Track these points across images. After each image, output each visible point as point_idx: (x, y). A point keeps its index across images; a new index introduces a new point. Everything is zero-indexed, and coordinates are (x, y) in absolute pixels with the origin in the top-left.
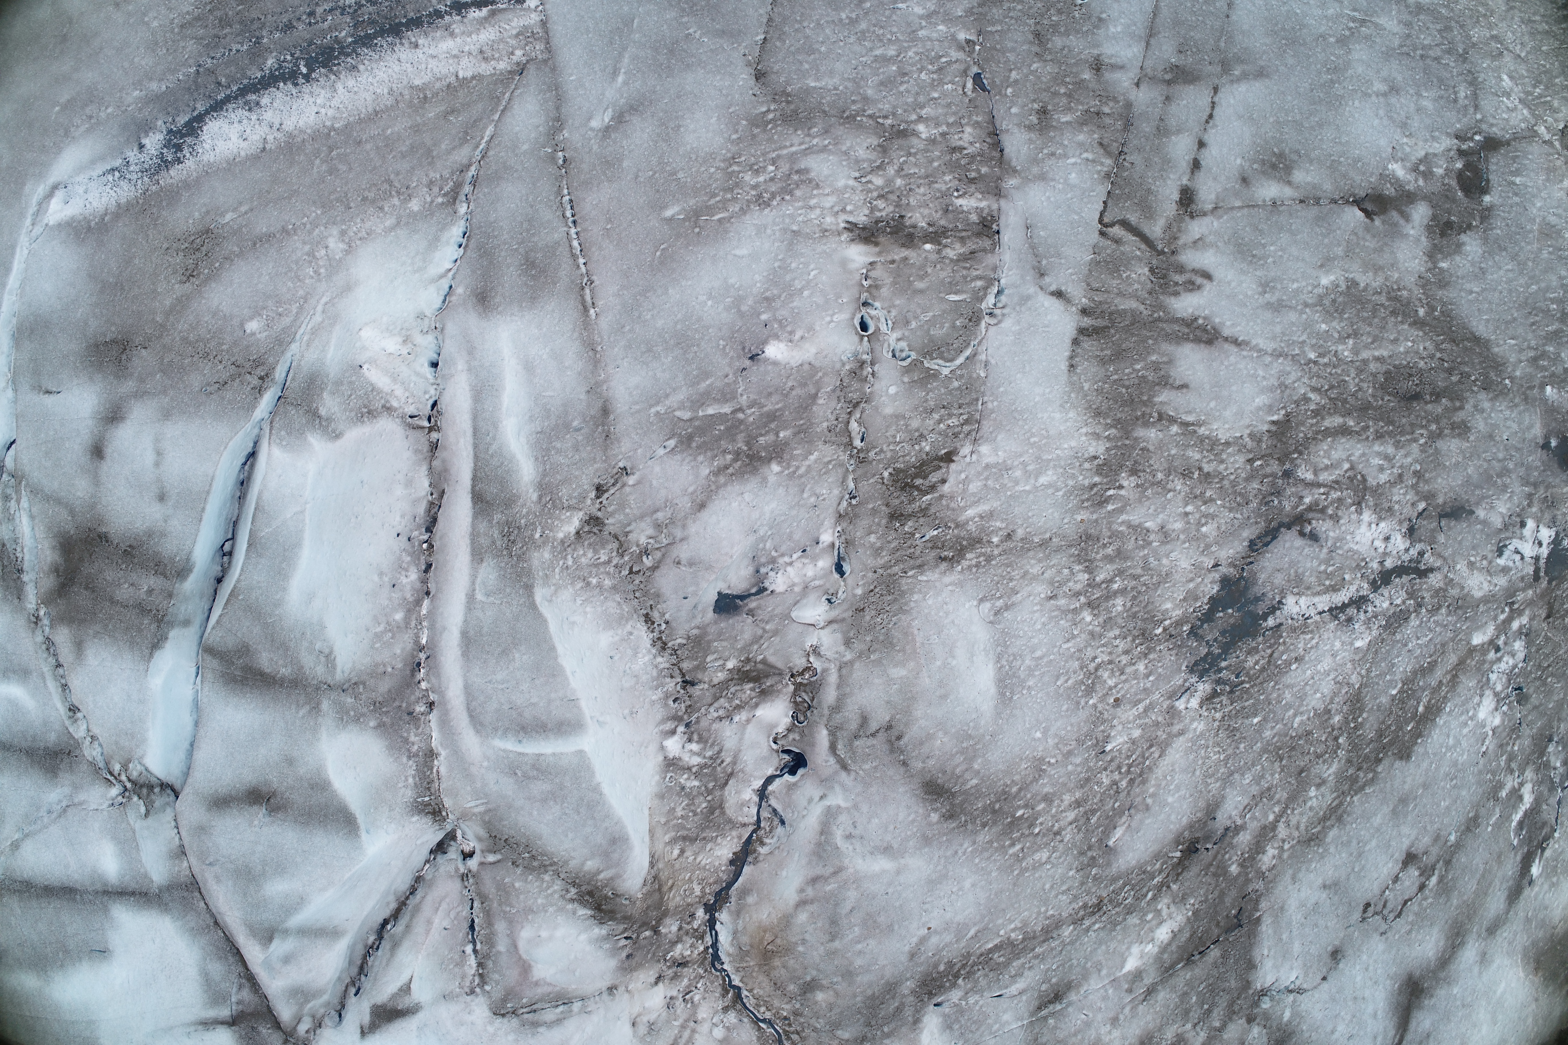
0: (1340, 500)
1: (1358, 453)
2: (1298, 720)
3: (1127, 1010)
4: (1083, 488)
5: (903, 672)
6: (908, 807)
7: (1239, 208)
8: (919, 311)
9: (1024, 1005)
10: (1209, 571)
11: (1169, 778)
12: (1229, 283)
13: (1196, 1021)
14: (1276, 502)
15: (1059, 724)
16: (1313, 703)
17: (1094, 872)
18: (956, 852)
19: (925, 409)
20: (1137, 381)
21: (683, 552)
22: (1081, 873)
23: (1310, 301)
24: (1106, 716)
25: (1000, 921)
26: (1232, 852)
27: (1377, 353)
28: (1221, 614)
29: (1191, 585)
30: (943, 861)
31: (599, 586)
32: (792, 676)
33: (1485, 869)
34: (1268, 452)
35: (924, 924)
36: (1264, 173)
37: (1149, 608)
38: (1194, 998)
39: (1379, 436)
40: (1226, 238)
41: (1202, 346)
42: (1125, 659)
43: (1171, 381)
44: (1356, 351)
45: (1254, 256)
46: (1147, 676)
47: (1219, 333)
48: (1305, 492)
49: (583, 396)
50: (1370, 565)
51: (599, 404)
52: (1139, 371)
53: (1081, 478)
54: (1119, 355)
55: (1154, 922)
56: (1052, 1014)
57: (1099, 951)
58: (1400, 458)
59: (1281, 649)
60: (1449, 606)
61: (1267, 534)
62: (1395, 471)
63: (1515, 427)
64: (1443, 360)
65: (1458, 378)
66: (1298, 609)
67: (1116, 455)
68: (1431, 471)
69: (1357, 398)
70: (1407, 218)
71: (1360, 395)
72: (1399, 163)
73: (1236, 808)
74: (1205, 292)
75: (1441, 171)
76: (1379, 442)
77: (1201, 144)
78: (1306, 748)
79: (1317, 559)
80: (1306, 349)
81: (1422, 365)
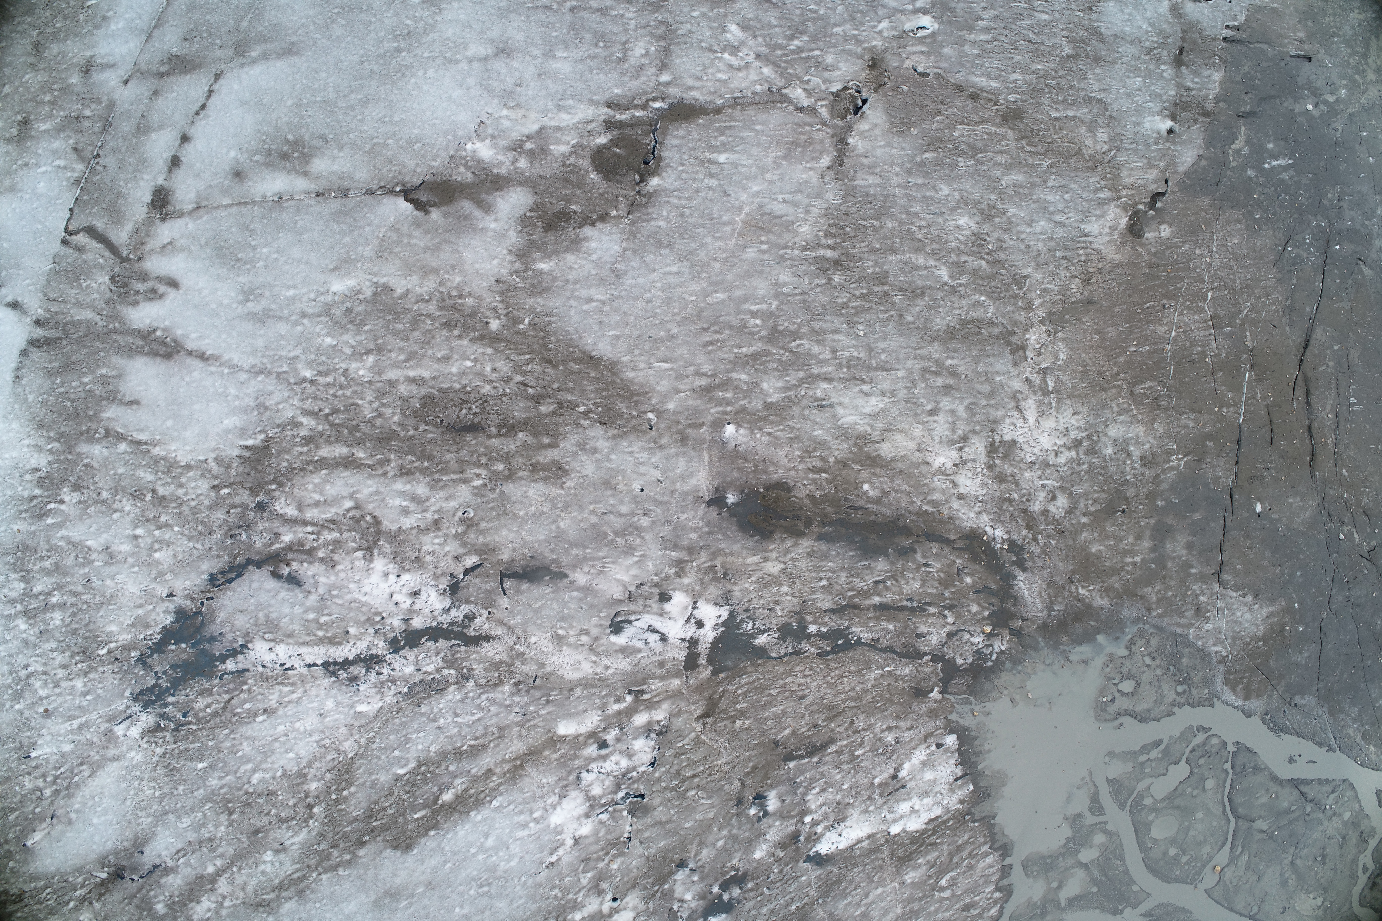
0: (337, 543)
1: (366, 491)
2: (257, 777)
4: (22, 499)
7: (227, 206)
10: (162, 600)
11: (97, 799)
12: (200, 291)
14: (244, 536)
16: (282, 762)
17: (11, 864)
20: (83, 395)
23: (310, 311)
24: (33, 723)
26: (159, 891)
27: (412, 374)
28: (173, 647)
29: (140, 612)
34: (238, 479)
36: (267, 165)
37: (92, 626)
39: (404, 472)
40: (203, 241)
41: (158, 360)
42: (61, 673)
43: (120, 396)
44: (377, 371)
45: (238, 260)
46: (85, 694)
47: (182, 347)
48: (284, 530)
50: (388, 621)
52: (87, 384)
53: (20, 489)
54: (67, 368)
58: (437, 501)
59: (244, 696)
60: (517, 684)
61: (231, 569)
62: (429, 515)
63: (657, 474)
64: (525, 385)
65: (552, 408)
66: (272, 656)
67: (59, 468)
68: (491, 520)
69: (373, 426)
70: (487, 209)
71: (378, 422)
72: (488, 141)
73: (167, 848)
74: (167, 302)
75: (564, 149)
76: (403, 480)
77: (185, 139)
78: (266, 808)
79: (302, 605)
80: (299, 366)
81: (487, 389)
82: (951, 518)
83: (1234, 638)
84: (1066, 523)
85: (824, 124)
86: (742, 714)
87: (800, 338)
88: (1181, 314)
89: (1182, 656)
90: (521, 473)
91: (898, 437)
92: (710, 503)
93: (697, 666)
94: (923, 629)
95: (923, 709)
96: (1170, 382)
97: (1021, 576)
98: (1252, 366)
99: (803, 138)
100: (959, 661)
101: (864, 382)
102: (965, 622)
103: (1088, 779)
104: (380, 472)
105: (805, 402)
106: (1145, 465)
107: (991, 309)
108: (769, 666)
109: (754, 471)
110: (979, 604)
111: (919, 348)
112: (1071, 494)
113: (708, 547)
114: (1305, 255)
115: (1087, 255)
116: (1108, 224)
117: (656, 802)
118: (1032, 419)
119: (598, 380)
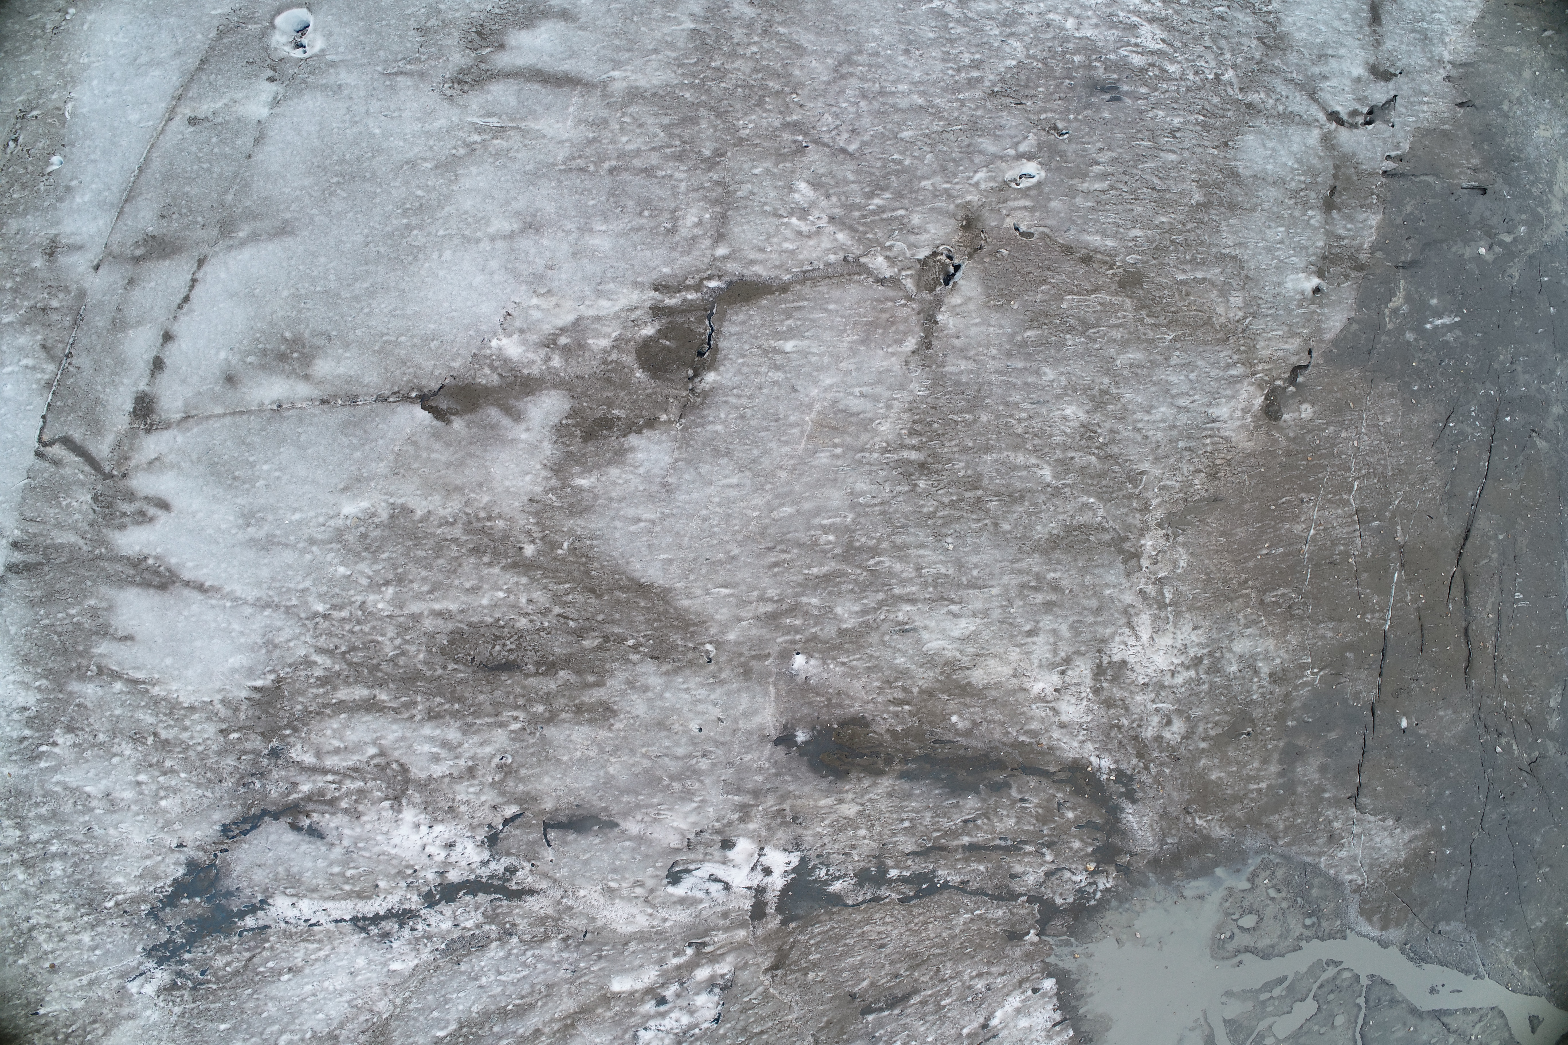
0: (361, 792)
1: (391, 737)
2: (285, 1038)
4: (11, 740)
7: (219, 416)
10: (172, 851)
12: (193, 515)
14: (258, 785)
16: (311, 1024)
20: (71, 628)
23: (320, 537)
24: (39, 979)
27: (437, 606)
28: (187, 901)
29: (148, 863)
34: (248, 723)
36: (263, 367)
37: (96, 878)
39: (433, 716)
40: (194, 457)
41: (152, 591)
42: (66, 926)
43: (112, 631)
45: (235, 478)
46: (93, 949)
47: (177, 577)
48: (302, 778)
50: (422, 874)
52: (74, 616)
53: (8, 729)
54: (50, 597)
58: (470, 746)
59: (266, 954)
60: (565, 940)
61: (245, 820)
62: (462, 762)
63: (717, 712)
64: (566, 618)
65: (596, 642)
66: (296, 912)
67: (49, 708)
68: (531, 766)
69: (396, 665)
70: (517, 416)
71: (402, 661)
72: (516, 336)
74: (158, 526)
75: (604, 343)
76: (432, 724)
77: (167, 337)
79: (325, 858)
80: (310, 599)
81: (522, 623)
82: (1051, 748)
83: (1371, 866)
84: (1182, 749)
85: (909, 298)
86: (815, 966)
87: (880, 555)
88: (1322, 508)
89: (1312, 887)
90: (563, 715)
91: (991, 662)
92: (777, 742)
93: (765, 915)
94: (1018, 869)
95: (1018, 952)
96: (1306, 587)
97: (1130, 808)
98: (1402, 565)
99: (885, 316)
100: (1059, 901)
101: (953, 602)
102: (1066, 860)
103: (1202, 1020)
104: (406, 716)
105: (885, 627)
106: (1274, 682)
107: (1101, 512)
108: (845, 914)
109: (827, 706)
110: (1082, 840)
111: (1017, 561)
112: (1188, 718)
113: (774, 790)
114: (1470, 430)
115: (1214, 444)
116: (1240, 406)
118: (1145, 636)
119: (648, 610)
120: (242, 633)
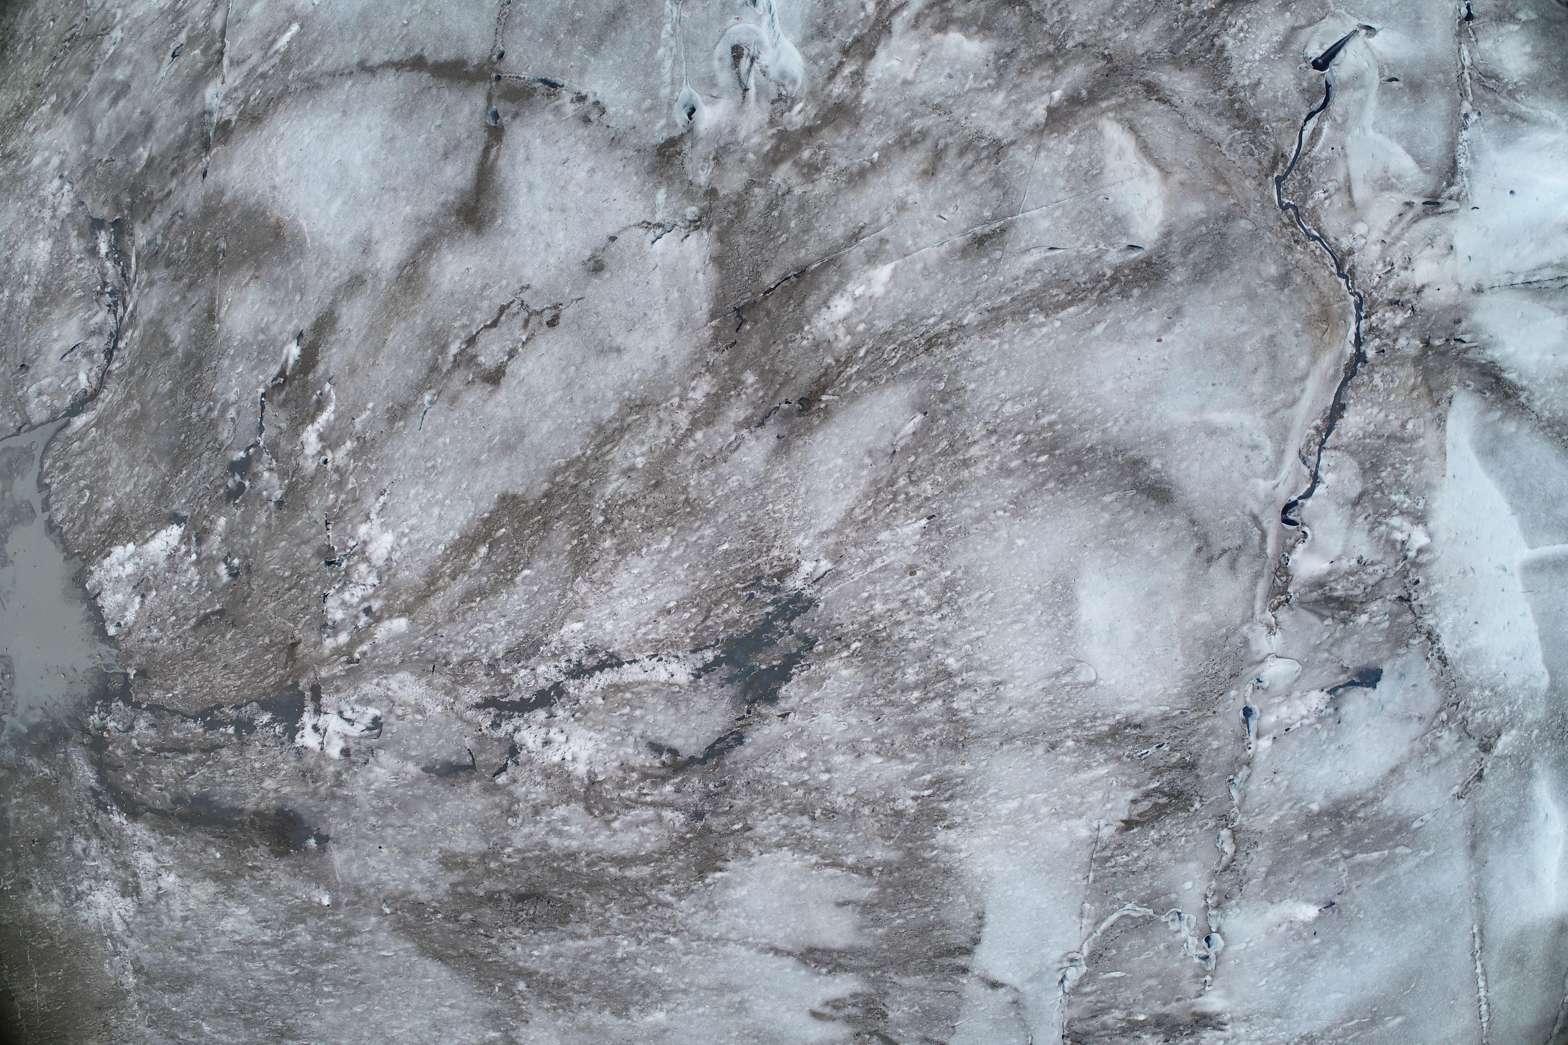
0: (621, 787)
1: (601, 839)
2: (665, 545)
3: (885, 219)
4: (963, 796)
5: (1197, 618)
6: (1188, 476)
8: (1155, 959)
9: (1021, 236)
10: (793, 710)
11: (841, 485)
12: (788, 1009)
13: (788, 197)
14: (711, 786)
15: (993, 552)
16: (643, 563)
17: (941, 386)
18: (1127, 422)
19: (1153, 869)
20: (901, 907)
21: (1415, 728)
22: (958, 385)
23: (680, 995)
24: (927, 557)
25: (1062, 337)
26: (754, 398)
27: (582, 943)
28: (775, 664)
29: (816, 694)
30: (1144, 414)
31: (1483, 688)
32: (1287, 601)
33: (375, 357)
34: (726, 839)
35: (1167, 346)
37: (870, 671)
38: (793, 224)
39: (572, 856)
41: (821, 946)
42: (901, 616)
43: (858, 909)
44: (612, 945)
45: (757, 1037)
46: (871, 597)
47: (799, 960)
48: (673, 797)
49: (1491, 857)
50: (567, 713)
51: (1479, 852)
52: (898, 918)
53: (966, 808)
54: (923, 931)
55: (855, 320)
56: (986, 222)
57: (927, 291)
58: (540, 832)
59: (692, 625)
60: (447, 664)
61: (721, 752)
62: (545, 819)
63: (372, 862)
64: (487, 936)
65: (462, 917)
66: (670, 669)
67: (922, 831)
68: (492, 818)
69: (607, 897)
71: (603, 900)
73: (750, 449)
74: (819, 1000)
76: (572, 850)
78: (651, 512)
79: (647, 723)
80: (681, 947)
81: (517, 932)
86: (266, 649)
87: (292, 977)
90: (475, 860)
91: (205, 898)
92: (327, 839)
93: (311, 690)
95: (137, 660)
101: (239, 943)
102: (123, 741)
104: (593, 856)
105: (277, 925)
107: (166, 1000)
108: (256, 695)
109: (301, 867)
110: (117, 757)
111: (208, 970)
113: (322, 800)
117: (313, 562)
118: (116, 915)
119: (431, 941)
120: (737, 916)
